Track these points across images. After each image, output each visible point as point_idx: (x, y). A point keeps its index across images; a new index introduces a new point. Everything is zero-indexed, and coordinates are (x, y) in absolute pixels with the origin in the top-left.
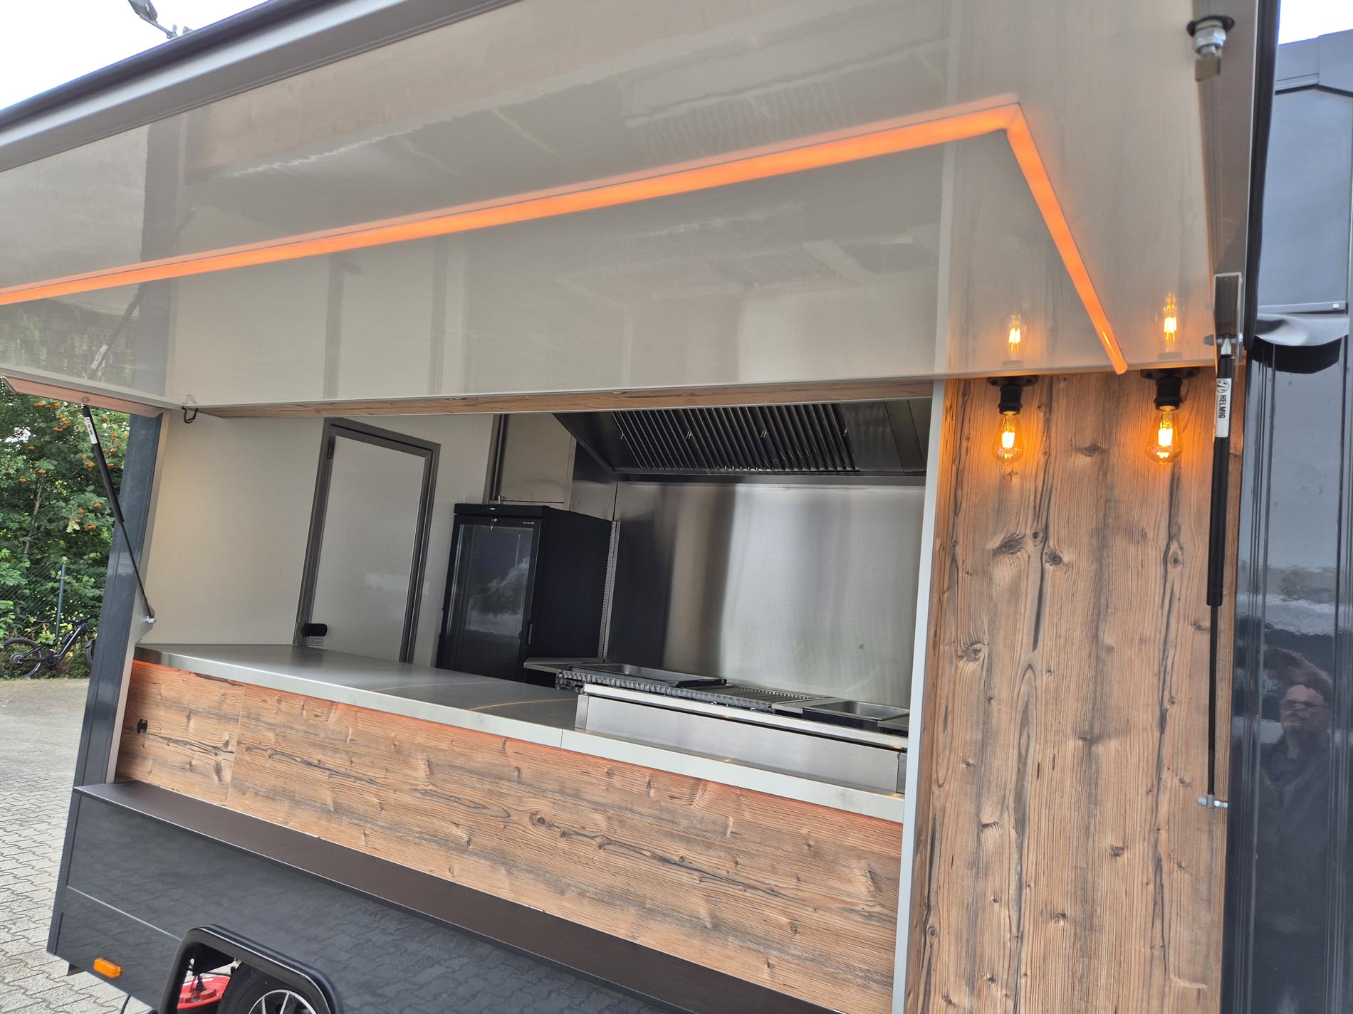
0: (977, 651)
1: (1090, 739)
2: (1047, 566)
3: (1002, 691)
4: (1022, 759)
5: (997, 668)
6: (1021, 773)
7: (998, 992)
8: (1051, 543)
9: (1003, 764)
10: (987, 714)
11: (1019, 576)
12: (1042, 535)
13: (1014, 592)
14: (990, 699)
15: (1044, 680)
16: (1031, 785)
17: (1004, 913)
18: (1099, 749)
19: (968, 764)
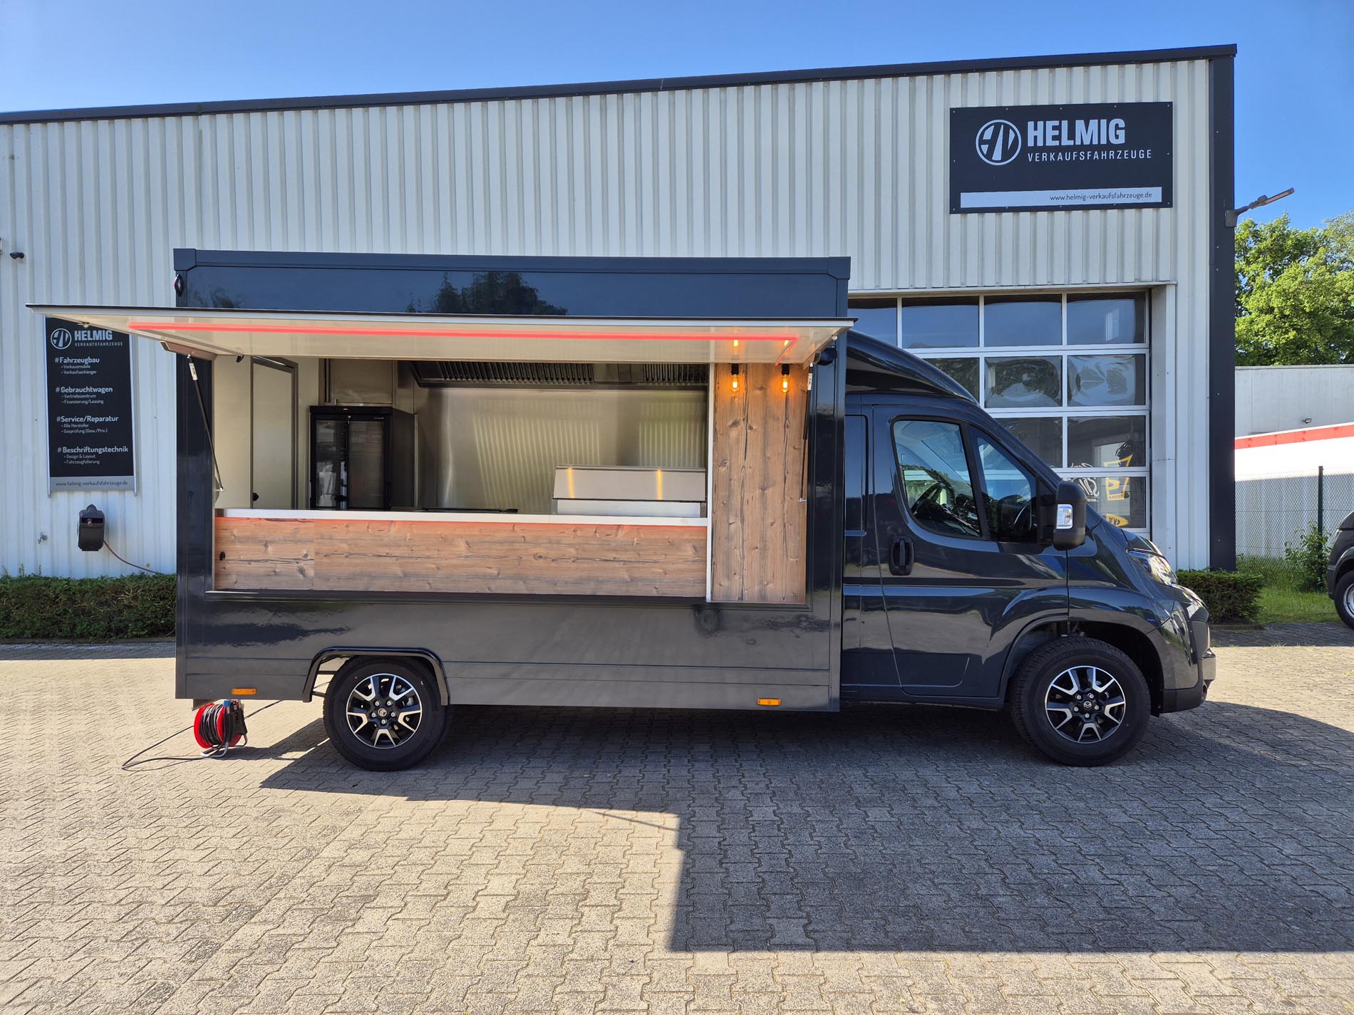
0: (725, 463)
1: (763, 489)
2: (748, 430)
3: (735, 477)
4: (742, 499)
5: (733, 468)
6: (742, 504)
7: (737, 577)
8: (749, 422)
9: (736, 502)
10: (730, 486)
11: (739, 435)
12: (746, 419)
13: (738, 441)
14: (731, 480)
15: (749, 471)
16: (745, 507)
17: (738, 552)
18: (766, 492)
19: (724, 504)
